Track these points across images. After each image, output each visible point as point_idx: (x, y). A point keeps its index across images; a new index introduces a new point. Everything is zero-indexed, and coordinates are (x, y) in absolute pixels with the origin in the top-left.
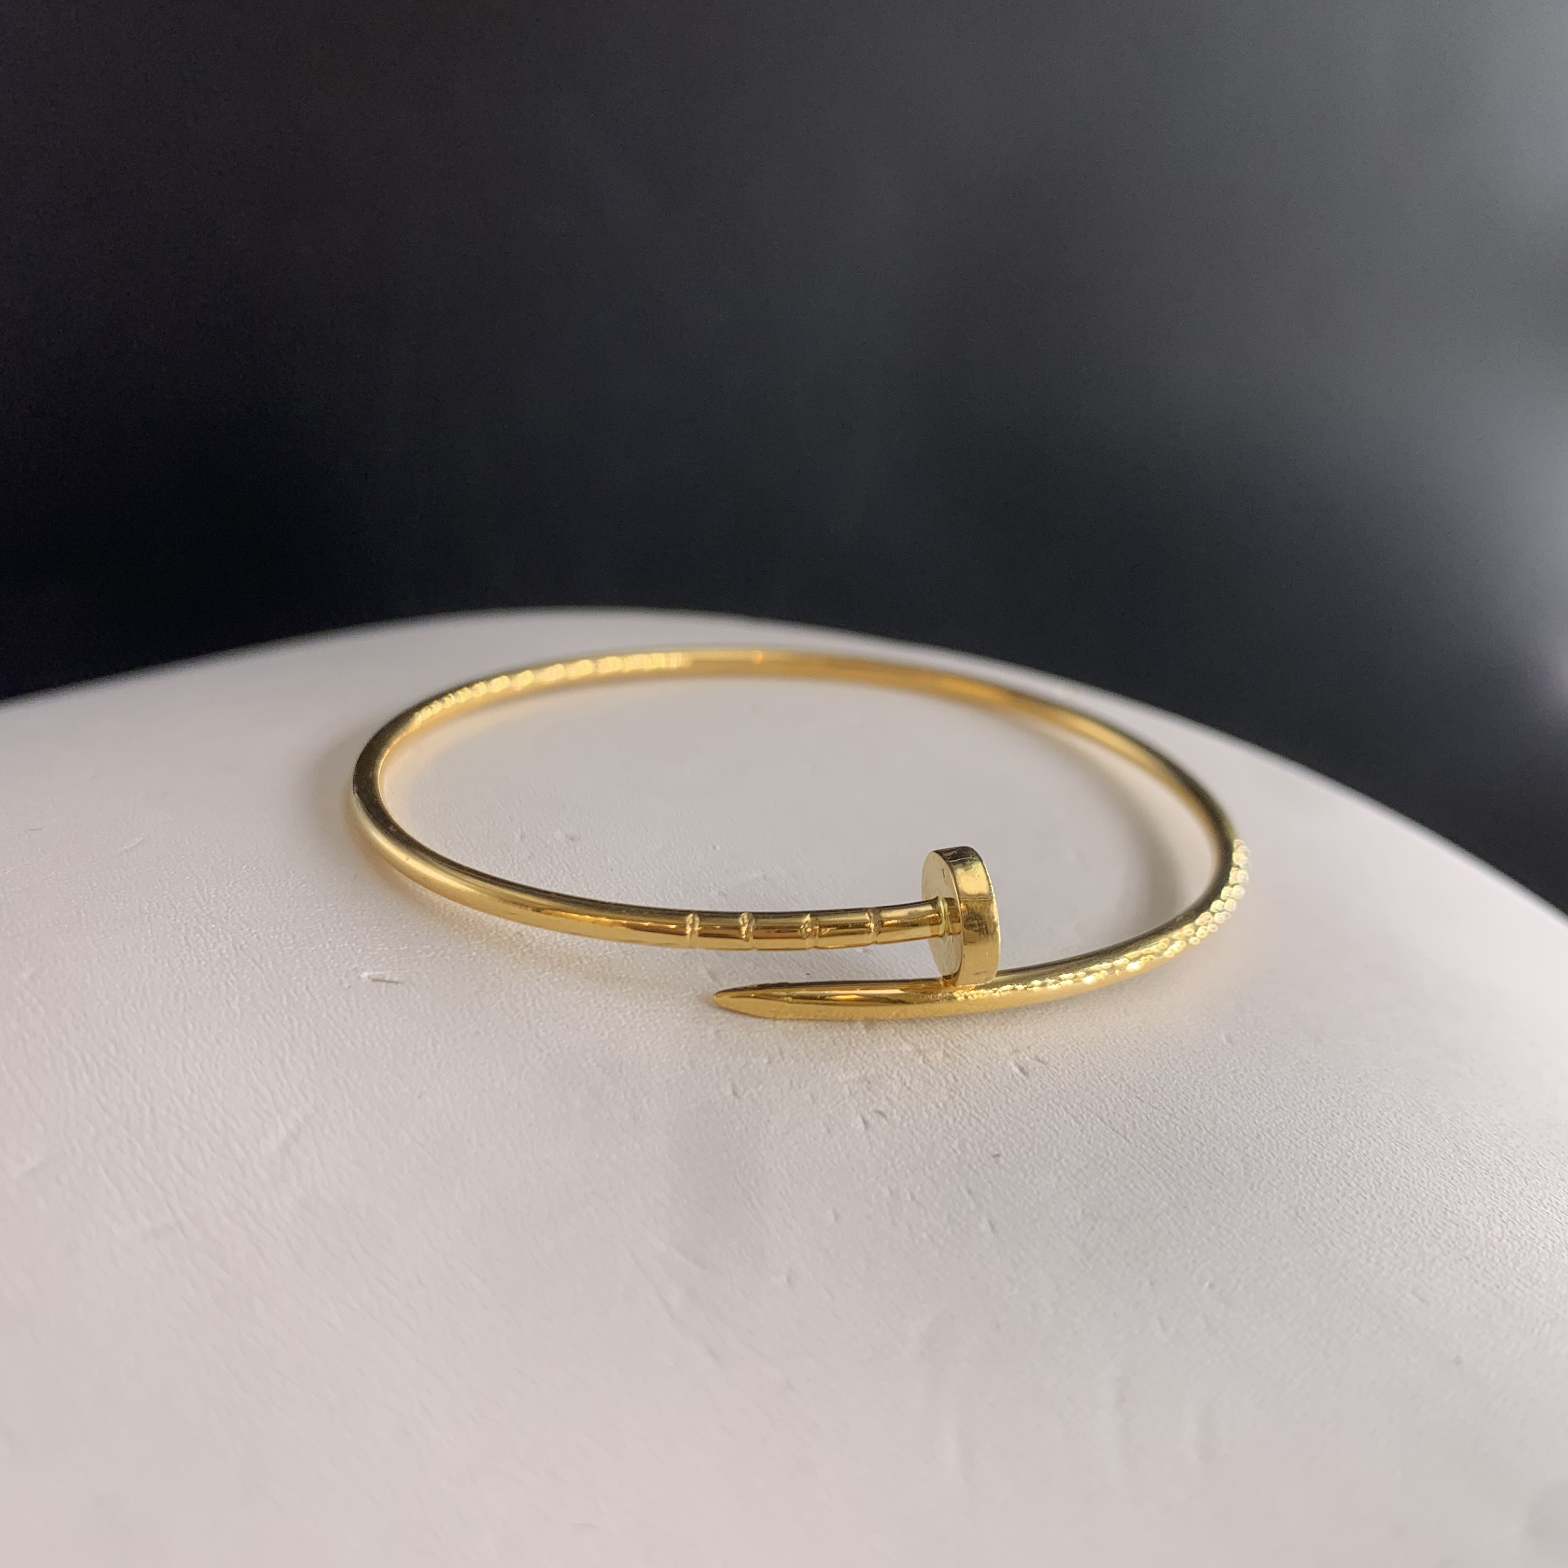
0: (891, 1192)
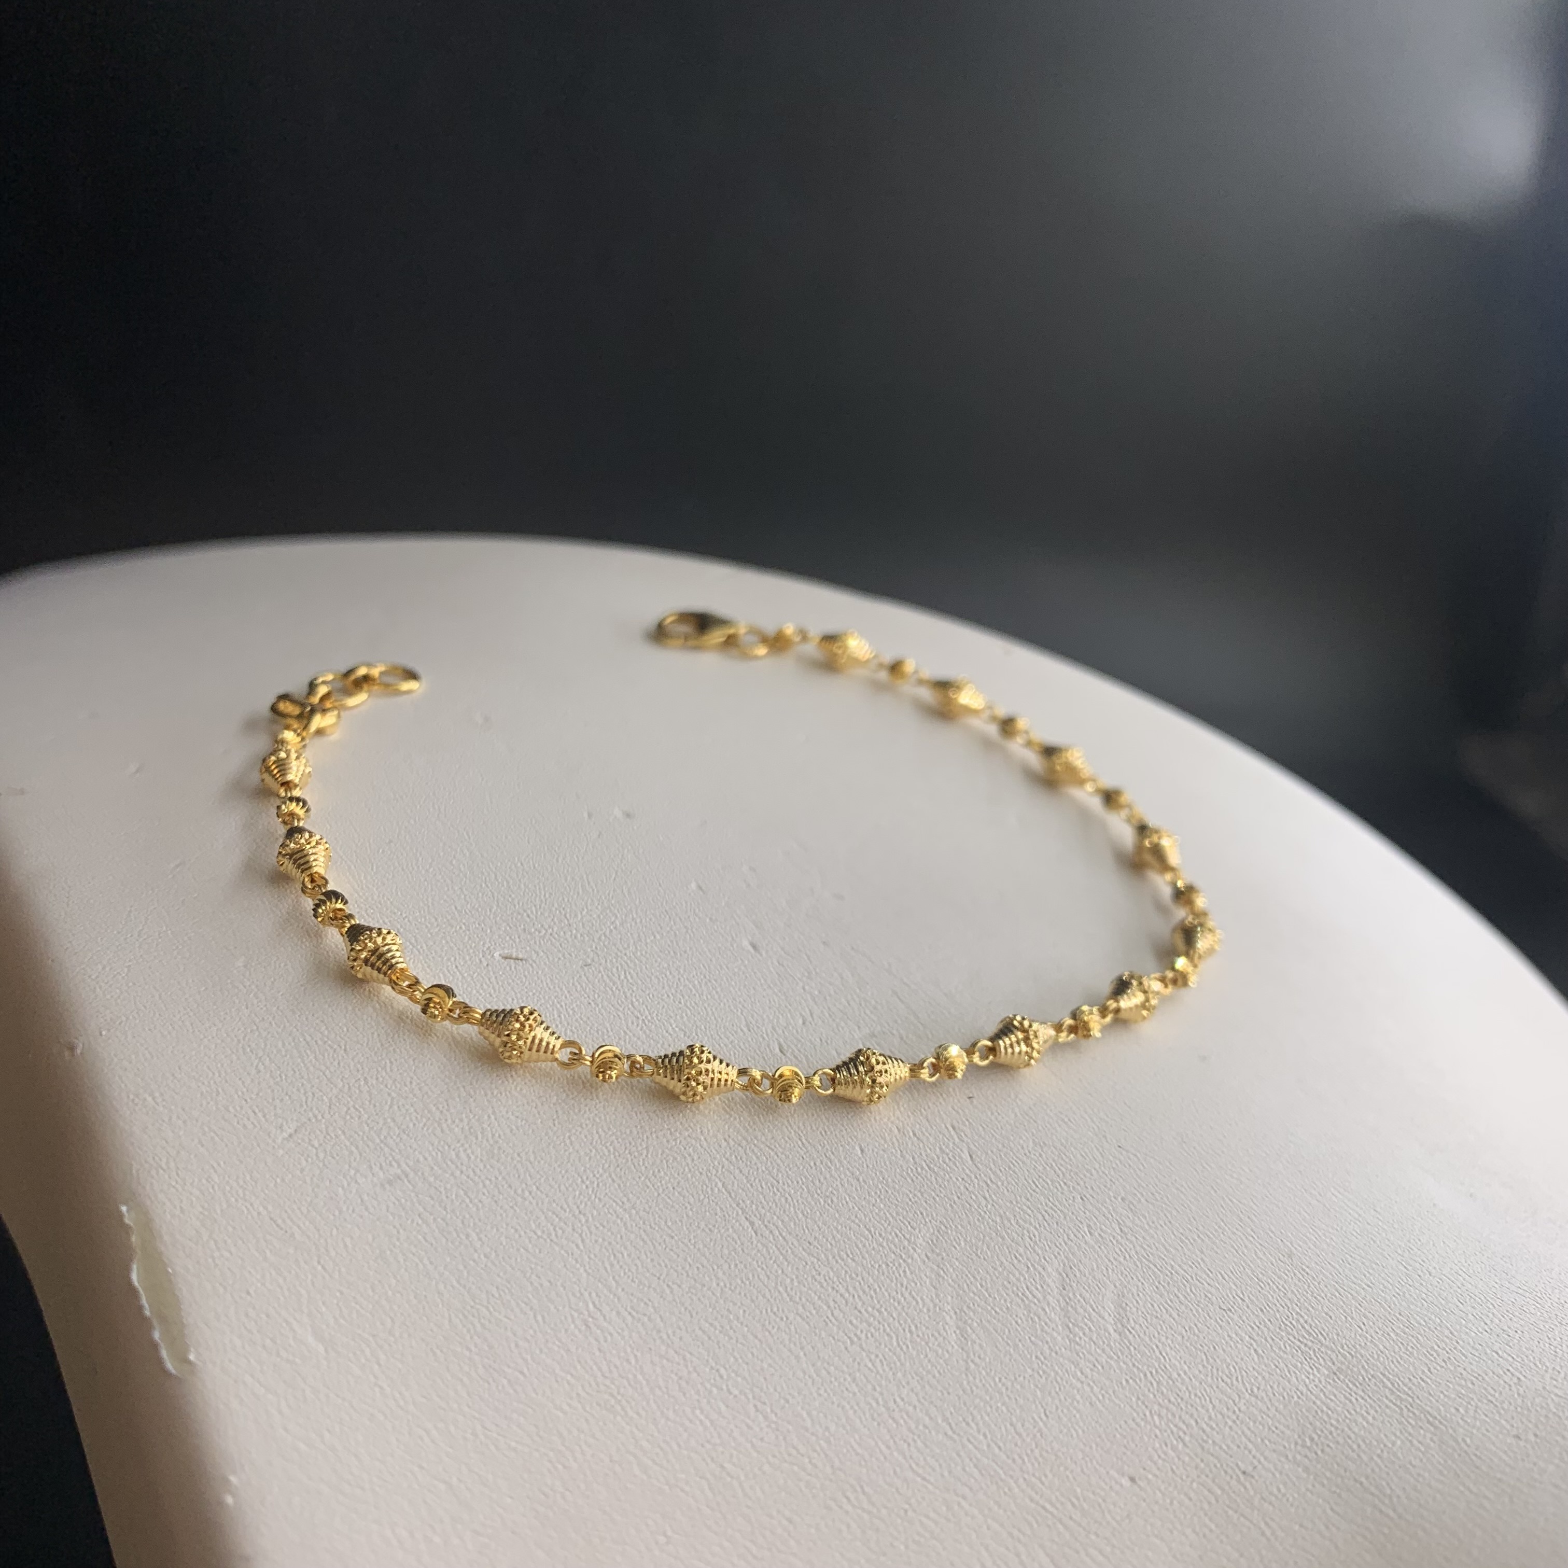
0: (899, 1130)
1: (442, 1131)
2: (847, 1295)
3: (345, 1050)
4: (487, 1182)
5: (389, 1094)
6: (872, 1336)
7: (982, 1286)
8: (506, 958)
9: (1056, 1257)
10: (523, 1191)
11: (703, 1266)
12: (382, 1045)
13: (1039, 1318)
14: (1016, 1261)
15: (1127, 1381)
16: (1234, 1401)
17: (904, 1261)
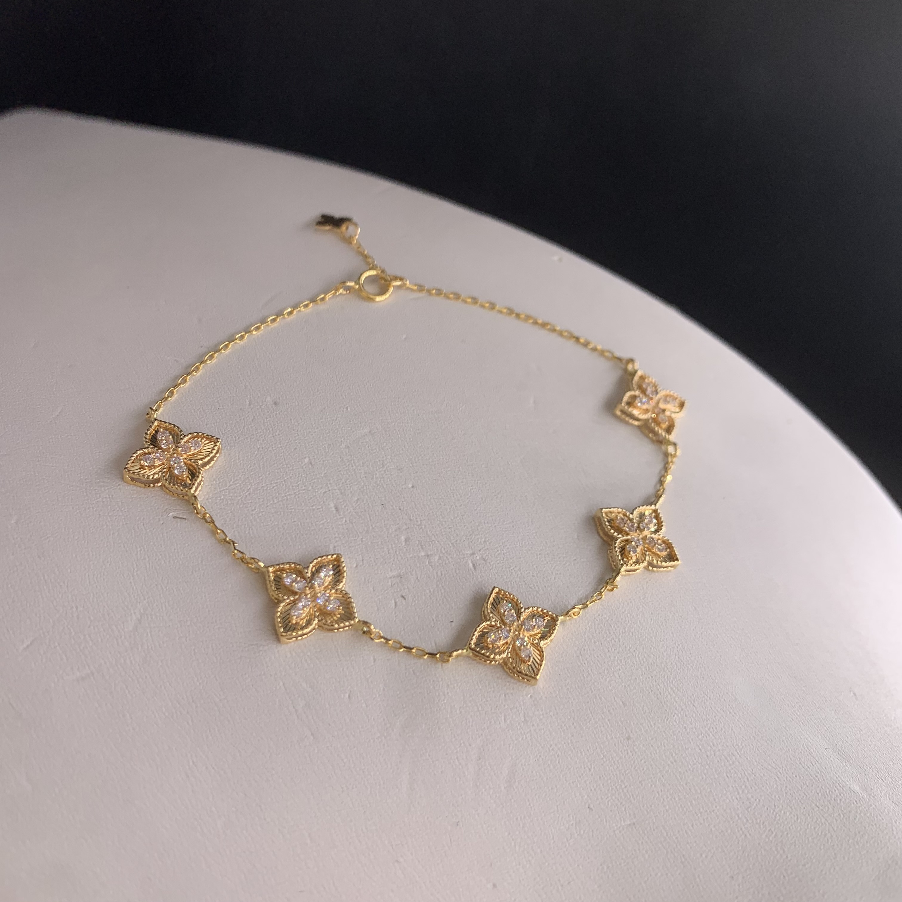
1: (118, 644)
2: (345, 760)
3: (67, 587)
4: (140, 680)
5: (89, 618)
6: (356, 787)
7: (429, 755)
8: (175, 517)
9: (479, 737)
10: (161, 686)
11: (262, 738)
12: (90, 582)
13: (460, 778)
14: (454, 739)
15: (505, 822)
16: (567, 839)
17: (385, 737)
